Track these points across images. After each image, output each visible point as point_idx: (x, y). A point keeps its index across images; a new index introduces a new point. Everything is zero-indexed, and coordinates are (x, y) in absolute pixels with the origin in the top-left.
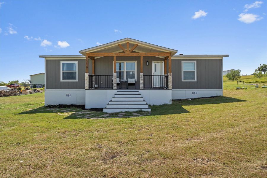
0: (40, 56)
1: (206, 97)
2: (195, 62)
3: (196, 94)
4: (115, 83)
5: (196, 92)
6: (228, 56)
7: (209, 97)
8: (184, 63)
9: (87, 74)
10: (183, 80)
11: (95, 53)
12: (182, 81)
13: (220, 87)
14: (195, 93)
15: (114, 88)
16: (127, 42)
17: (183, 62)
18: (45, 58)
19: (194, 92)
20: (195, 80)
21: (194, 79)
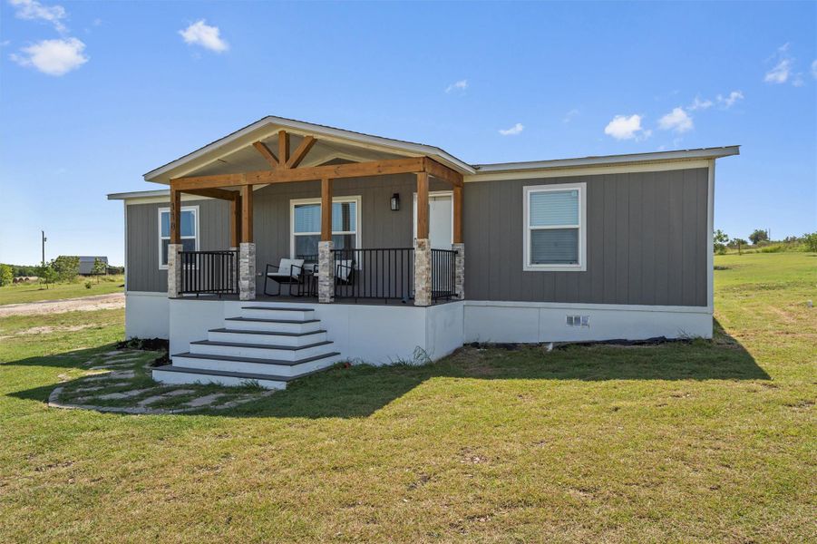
0: (111, 197)
1: (631, 337)
2: (581, 188)
3: (585, 324)
4: (244, 279)
5: (581, 314)
6: (734, 150)
7: (641, 343)
8: (531, 194)
9: (172, 247)
10: (528, 266)
11: (193, 179)
12: (525, 269)
13: (699, 297)
14: (577, 319)
15: (243, 295)
16: (280, 132)
17: (528, 191)
18: (126, 199)
19: (574, 314)
20: (582, 265)
21: (575, 261)
